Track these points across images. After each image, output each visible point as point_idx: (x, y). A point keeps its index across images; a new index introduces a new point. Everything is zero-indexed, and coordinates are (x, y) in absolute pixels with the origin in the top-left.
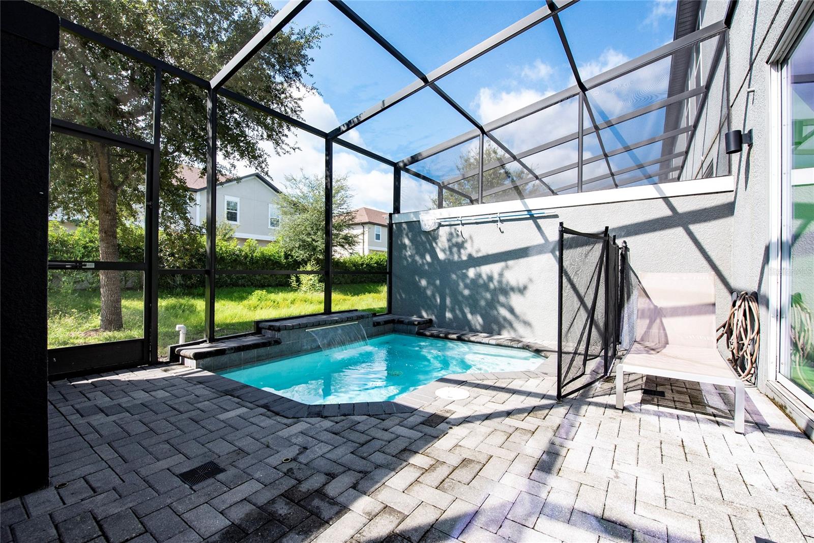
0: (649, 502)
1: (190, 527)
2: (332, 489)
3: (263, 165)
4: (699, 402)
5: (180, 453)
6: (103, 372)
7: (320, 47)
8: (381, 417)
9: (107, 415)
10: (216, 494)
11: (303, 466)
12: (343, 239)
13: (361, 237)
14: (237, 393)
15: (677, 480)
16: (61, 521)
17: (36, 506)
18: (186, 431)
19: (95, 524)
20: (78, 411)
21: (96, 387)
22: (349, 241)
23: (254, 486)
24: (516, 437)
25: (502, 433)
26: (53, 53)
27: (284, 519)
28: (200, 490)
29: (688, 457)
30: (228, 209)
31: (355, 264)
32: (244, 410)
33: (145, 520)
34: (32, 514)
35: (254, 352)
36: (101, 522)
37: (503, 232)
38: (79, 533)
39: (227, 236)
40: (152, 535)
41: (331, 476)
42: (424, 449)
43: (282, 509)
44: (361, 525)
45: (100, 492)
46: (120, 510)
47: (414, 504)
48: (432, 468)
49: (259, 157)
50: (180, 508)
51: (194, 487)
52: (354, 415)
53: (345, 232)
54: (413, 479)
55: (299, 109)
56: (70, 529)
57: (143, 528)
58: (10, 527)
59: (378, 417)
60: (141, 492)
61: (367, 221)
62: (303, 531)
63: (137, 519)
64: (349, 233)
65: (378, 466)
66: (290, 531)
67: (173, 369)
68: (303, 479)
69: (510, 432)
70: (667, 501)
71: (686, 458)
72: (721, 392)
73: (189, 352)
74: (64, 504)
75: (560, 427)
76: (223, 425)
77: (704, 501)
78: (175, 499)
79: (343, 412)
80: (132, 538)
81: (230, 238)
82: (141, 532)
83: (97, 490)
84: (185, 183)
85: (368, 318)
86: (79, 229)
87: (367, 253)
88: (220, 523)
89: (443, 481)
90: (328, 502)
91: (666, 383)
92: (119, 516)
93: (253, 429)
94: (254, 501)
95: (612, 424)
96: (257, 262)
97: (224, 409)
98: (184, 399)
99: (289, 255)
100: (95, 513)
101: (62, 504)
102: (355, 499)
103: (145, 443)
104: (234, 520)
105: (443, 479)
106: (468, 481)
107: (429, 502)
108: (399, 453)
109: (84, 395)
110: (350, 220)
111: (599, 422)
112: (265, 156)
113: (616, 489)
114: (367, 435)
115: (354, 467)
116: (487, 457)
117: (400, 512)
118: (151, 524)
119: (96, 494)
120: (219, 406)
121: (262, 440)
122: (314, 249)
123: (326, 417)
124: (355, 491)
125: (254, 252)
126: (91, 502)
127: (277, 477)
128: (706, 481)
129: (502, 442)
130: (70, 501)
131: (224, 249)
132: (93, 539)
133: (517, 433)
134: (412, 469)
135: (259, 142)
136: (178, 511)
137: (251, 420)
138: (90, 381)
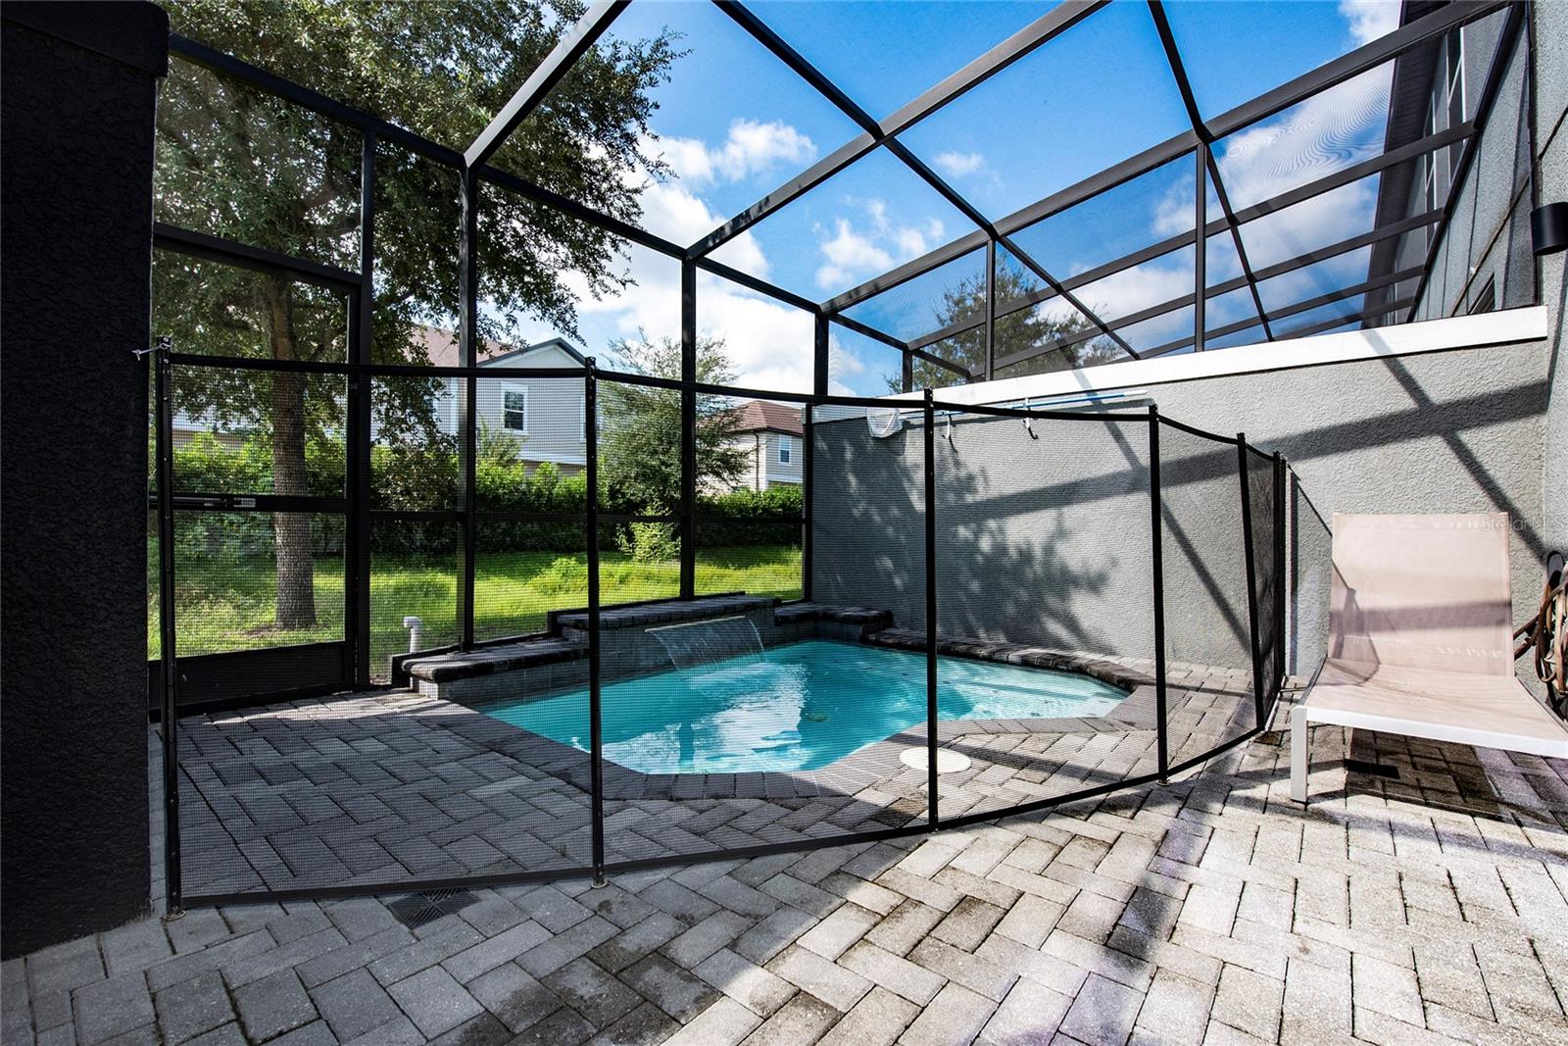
0: (1387, 1012)
1: (404, 1013)
2: (687, 950)
3: (568, 317)
4: (1479, 791)
5: (397, 860)
6: (272, 703)
7: (669, 79)
8: (790, 802)
9: (270, 784)
10: (457, 947)
11: (631, 898)
12: (718, 460)
13: (752, 457)
14: (510, 748)
15: (1448, 963)
16: (163, 986)
17: (122, 955)
18: (412, 818)
19: (225, 996)
20: (218, 774)
21: (256, 730)
22: (731, 465)
23: (535, 935)
24: (1074, 854)
25: (1045, 846)
26: (157, 83)
27: (587, 1008)
28: (428, 936)
29: (1467, 914)
30: (506, 407)
31: (741, 508)
32: (522, 780)
33: (319, 994)
34: (114, 970)
35: (547, 672)
36: (236, 994)
37: (1036, 438)
38: (193, 1014)
39: (505, 458)
40: (328, 1025)
41: (687, 921)
42: (877, 873)
43: (586, 985)
44: (745, 1029)
45: (242, 932)
46: (273, 969)
47: (857, 990)
48: (895, 912)
49: (560, 301)
50: (387, 974)
51: (417, 931)
52: (735, 797)
53: (724, 446)
54: (854, 935)
55: (635, 210)
56: (180, 1005)
57: (313, 1011)
58: (71, 993)
59: (783, 802)
60: (316, 936)
61: (764, 425)
62: (625, 1034)
63: (304, 991)
64: (729, 450)
65: (782, 906)
66: (598, 1033)
67: (398, 700)
68: (630, 924)
69: (1061, 844)
70: (1429, 1011)
71: (1463, 915)
72: (1527, 771)
73: (425, 667)
74: (174, 952)
75: (1170, 837)
76: (481, 808)
77: (1517, 1016)
78: (379, 954)
79: (713, 791)
80: (291, 1030)
81: (512, 461)
82: (308, 1018)
83: (235, 928)
84: (426, 354)
85: (765, 607)
86: (247, 446)
87: (763, 487)
88: (461, 1008)
89: (920, 942)
90: (679, 974)
91: (1398, 750)
92: (271, 984)
93: (538, 818)
94: (530, 965)
95: (1285, 834)
96: (560, 504)
97: (485, 778)
98: (412, 756)
99: (619, 491)
100: (227, 974)
101: (170, 952)
102: (735, 971)
103: (331, 839)
104: (490, 1004)
105: (919, 937)
106: (973, 944)
107: (889, 988)
108: (826, 878)
109: (233, 744)
110: (731, 423)
111: (1255, 829)
112: (572, 300)
113: (1304, 979)
114: (760, 838)
115: (732, 905)
116: (1012, 895)
117: (827, 1006)
118: (329, 1003)
119: (233, 936)
120: (476, 772)
121: (553, 842)
122: (665, 479)
123: (679, 799)
124: (735, 955)
125: (553, 485)
126: (222, 950)
127: (578, 918)
128: (1516, 969)
129: (1044, 864)
130: (186, 947)
131: (498, 481)
132: (217, 1027)
133: (1076, 846)
134: (852, 913)
135: (560, 272)
136: (382, 977)
137: (534, 800)
138: (246, 718)
